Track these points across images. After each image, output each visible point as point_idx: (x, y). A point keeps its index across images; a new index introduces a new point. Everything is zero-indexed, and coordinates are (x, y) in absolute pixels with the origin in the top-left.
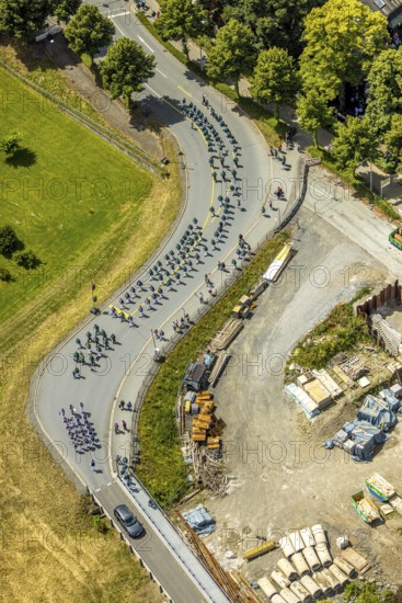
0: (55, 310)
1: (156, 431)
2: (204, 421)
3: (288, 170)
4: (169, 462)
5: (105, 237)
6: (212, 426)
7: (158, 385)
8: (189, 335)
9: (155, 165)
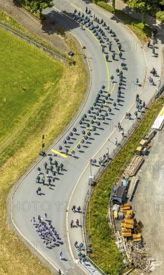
0: (11, 155)
1: (98, 231)
2: (129, 223)
3: (156, 57)
4: (110, 251)
5: (36, 106)
6: (135, 226)
7: (94, 200)
8: (109, 166)
9: (64, 56)
